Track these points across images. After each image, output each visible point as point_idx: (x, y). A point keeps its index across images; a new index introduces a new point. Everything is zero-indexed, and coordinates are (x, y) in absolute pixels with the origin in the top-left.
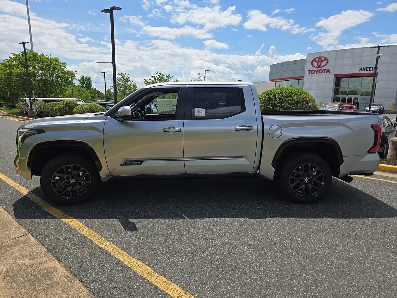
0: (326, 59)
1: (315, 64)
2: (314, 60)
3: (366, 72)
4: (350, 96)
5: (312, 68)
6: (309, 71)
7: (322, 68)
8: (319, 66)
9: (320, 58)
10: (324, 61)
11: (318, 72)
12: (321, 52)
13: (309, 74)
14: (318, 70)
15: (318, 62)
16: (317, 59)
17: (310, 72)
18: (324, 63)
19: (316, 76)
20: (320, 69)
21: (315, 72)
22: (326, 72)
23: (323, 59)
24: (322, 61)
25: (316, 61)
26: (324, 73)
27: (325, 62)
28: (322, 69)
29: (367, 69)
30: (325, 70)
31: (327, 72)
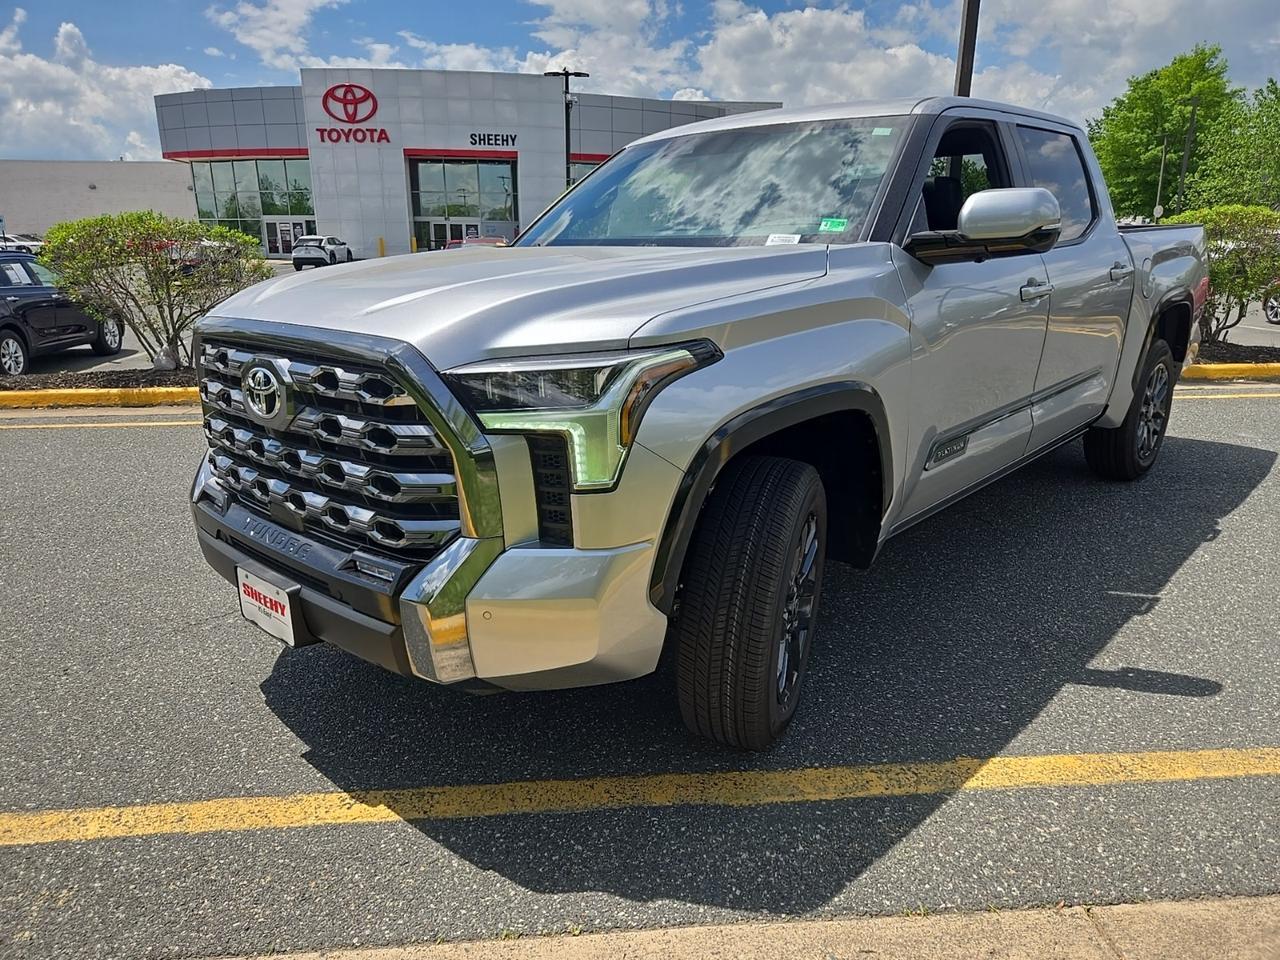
0: (368, 95)
1: (337, 108)
2: (330, 94)
3: (487, 148)
4: (454, 220)
5: (329, 124)
6: (322, 131)
7: (363, 126)
8: (352, 119)
9: (349, 89)
10: (365, 100)
11: (351, 137)
12: (348, 70)
13: (323, 140)
14: (350, 130)
15: (345, 102)
16: (340, 93)
17: (326, 134)
18: (364, 109)
19: (347, 150)
20: (355, 127)
21: (343, 137)
22: (376, 139)
23: (359, 94)
24: (356, 102)
25: (337, 99)
26: (372, 141)
27: (369, 104)
28: (364, 130)
29: (489, 140)
30: (372, 131)
31: (379, 141)
